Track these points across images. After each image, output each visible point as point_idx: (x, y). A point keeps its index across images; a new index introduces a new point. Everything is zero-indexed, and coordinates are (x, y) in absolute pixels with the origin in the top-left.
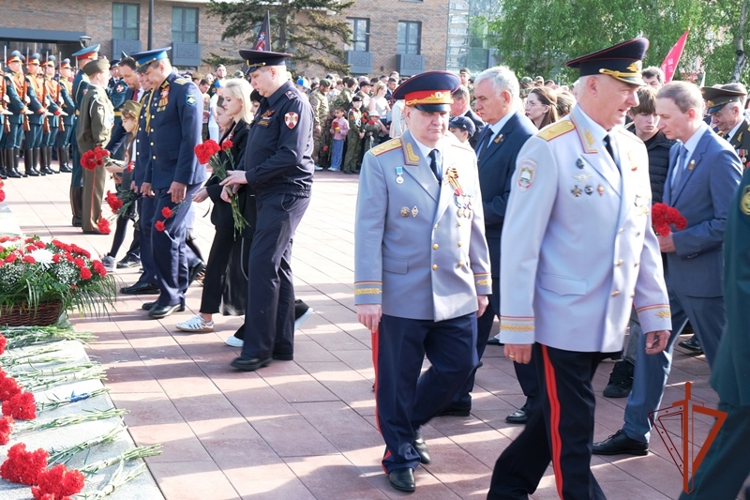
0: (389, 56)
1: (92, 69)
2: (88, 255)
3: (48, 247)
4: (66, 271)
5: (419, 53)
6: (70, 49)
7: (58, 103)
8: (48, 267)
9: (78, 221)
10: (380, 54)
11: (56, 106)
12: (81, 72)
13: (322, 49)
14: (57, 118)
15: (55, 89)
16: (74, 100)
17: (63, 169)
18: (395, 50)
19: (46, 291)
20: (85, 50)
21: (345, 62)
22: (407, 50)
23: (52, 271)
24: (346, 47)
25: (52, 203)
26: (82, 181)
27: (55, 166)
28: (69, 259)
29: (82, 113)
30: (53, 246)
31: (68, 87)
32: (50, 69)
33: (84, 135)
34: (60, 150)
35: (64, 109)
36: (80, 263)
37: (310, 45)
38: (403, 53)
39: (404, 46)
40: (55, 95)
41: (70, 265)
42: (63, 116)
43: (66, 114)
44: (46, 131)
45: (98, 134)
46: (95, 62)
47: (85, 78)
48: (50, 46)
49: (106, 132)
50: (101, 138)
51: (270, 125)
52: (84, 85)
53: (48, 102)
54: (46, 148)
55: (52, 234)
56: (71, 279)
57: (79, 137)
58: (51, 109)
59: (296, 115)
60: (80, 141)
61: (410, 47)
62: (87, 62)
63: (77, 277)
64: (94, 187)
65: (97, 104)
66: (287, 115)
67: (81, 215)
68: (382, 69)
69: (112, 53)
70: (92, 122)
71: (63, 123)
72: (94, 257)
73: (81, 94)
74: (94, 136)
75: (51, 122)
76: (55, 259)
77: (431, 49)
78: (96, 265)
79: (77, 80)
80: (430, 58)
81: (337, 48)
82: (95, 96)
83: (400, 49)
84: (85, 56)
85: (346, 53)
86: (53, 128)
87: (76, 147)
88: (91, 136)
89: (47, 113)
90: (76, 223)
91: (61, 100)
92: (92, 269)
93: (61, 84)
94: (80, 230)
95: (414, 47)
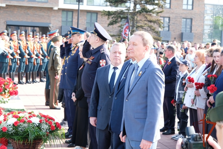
0: (178, 33)
1: (55, 40)
2: (54, 120)
3: (38, 116)
4: (45, 127)
5: (191, 32)
6: (45, 30)
7: (40, 53)
8: (37, 125)
9: (48, 104)
10: (174, 32)
11: (39, 55)
12: (51, 41)
13: (150, 30)
14: (39, 60)
15: (39, 47)
16: (47, 53)
17: (41, 81)
18: (181, 30)
19: (36, 135)
20: (52, 32)
21: (160, 36)
22: (186, 31)
23: (39, 127)
24: (160, 29)
25: (36, 95)
26: (50, 87)
27: (38, 79)
28: (46, 121)
29: (50, 58)
30: (40, 116)
31: (45, 47)
32: (37, 39)
33: (51, 67)
34: (40, 73)
35: (42, 56)
36: (51, 123)
37: (145, 29)
38: (184, 32)
39: (185, 29)
40: (39, 50)
41: (46, 124)
42: (42, 59)
43: (43, 58)
44: (34, 65)
45: (57, 67)
46: (56, 37)
47: (52, 44)
48: (36, 28)
49: (60, 66)
50: (58, 69)
51: (92, 64)
52: (52, 46)
53: (35, 53)
54: (34, 72)
55: (37, 109)
56: (46, 130)
57: (49, 68)
58: (37, 55)
59: (104, 61)
60: (50, 70)
61: (187, 29)
62: (53, 37)
63: (49, 129)
64: (55, 89)
65: (56, 55)
66: (101, 61)
67: (49, 101)
68: (175, 38)
69: (61, 31)
70: (54, 62)
71: (41, 62)
72: (56, 121)
73: (50, 50)
74: (55, 68)
75: (36, 61)
76: (41, 121)
77: (196, 30)
78: (57, 124)
79: (49, 45)
80: (196, 34)
81: (156, 30)
82: (56, 51)
83: (183, 30)
84: (52, 34)
85: (160, 32)
86: (37, 64)
87: (47, 72)
88: (54, 68)
89: (35, 57)
90: (47, 105)
91: (41, 52)
92: (55, 126)
93: (41, 45)
94: (48, 107)
95: (189, 29)
